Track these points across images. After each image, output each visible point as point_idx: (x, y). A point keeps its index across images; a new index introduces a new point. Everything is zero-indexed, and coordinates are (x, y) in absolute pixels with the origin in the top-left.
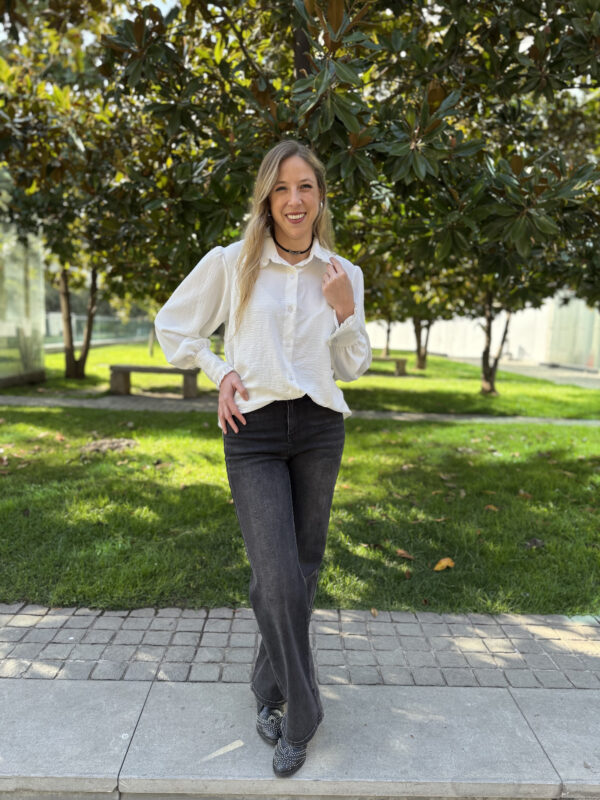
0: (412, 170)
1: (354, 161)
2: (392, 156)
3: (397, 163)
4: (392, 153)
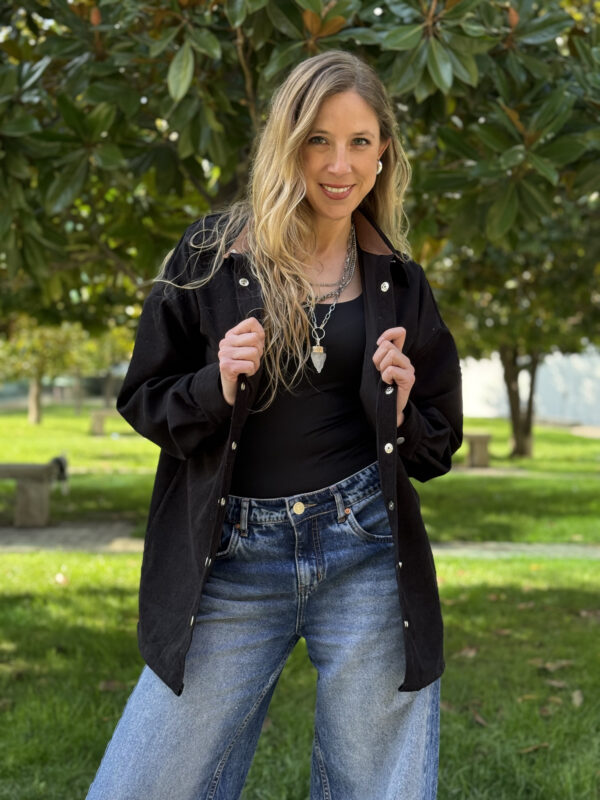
0: (426, 76)
2: (388, 52)
3: (398, 62)
4: (388, 46)
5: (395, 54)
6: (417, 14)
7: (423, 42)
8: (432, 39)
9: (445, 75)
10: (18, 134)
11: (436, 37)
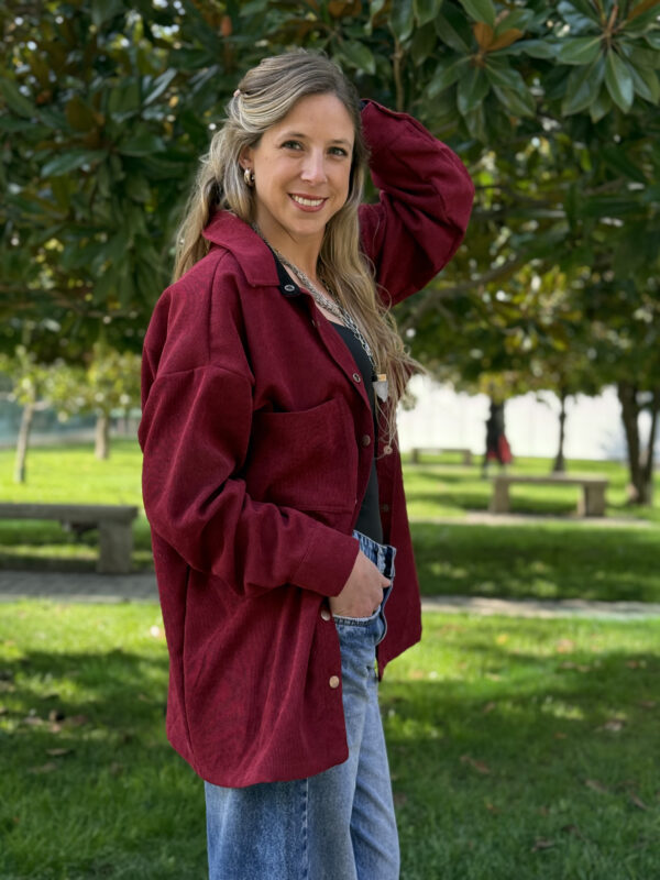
0: (604, 93)
1: (485, 78)
2: (562, 66)
3: (573, 77)
4: (563, 60)
5: (569, 69)
6: (594, 24)
7: (600, 55)
8: (610, 52)
9: (625, 91)
10: (139, 154)
11: (615, 50)
